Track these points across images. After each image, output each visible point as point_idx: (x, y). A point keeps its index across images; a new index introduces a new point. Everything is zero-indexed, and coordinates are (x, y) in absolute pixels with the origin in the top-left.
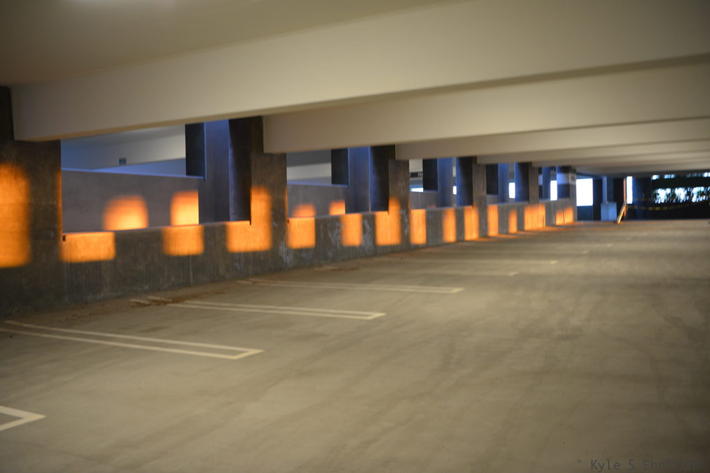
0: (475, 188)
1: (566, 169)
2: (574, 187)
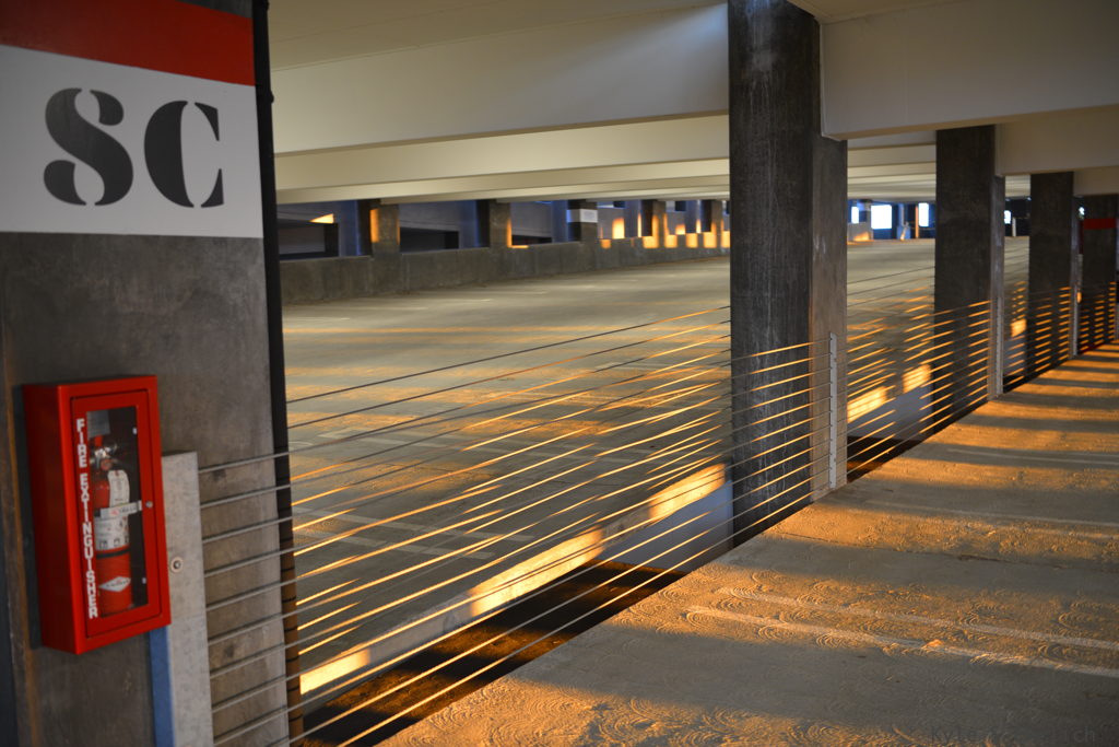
1: (864, 201)
2: (870, 212)
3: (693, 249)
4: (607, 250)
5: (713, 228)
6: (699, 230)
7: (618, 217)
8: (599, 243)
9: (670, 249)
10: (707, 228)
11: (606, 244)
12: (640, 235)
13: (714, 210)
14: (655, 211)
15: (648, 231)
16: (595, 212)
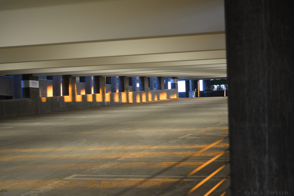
0: (145, 85)
1: (174, 78)
2: (177, 84)
3: (90, 103)
4: (44, 103)
5: (101, 91)
6: (93, 92)
7: (50, 85)
8: (40, 99)
9: (78, 102)
10: (97, 91)
11: (44, 100)
12: (62, 95)
13: (101, 82)
14: (69, 82)
15: (66, 93)
16: (37, 82)
